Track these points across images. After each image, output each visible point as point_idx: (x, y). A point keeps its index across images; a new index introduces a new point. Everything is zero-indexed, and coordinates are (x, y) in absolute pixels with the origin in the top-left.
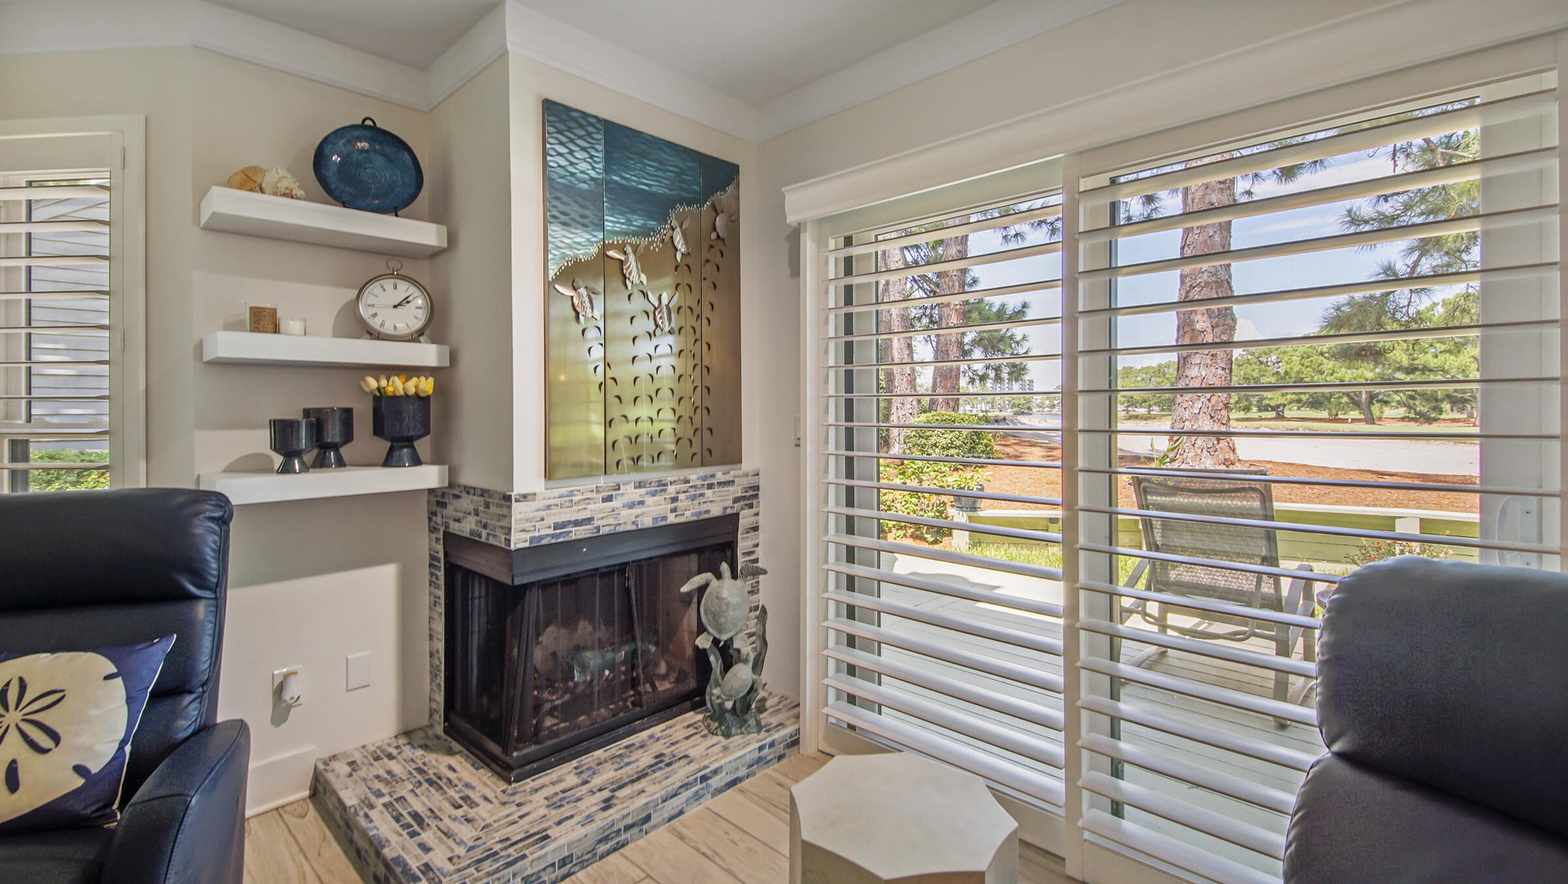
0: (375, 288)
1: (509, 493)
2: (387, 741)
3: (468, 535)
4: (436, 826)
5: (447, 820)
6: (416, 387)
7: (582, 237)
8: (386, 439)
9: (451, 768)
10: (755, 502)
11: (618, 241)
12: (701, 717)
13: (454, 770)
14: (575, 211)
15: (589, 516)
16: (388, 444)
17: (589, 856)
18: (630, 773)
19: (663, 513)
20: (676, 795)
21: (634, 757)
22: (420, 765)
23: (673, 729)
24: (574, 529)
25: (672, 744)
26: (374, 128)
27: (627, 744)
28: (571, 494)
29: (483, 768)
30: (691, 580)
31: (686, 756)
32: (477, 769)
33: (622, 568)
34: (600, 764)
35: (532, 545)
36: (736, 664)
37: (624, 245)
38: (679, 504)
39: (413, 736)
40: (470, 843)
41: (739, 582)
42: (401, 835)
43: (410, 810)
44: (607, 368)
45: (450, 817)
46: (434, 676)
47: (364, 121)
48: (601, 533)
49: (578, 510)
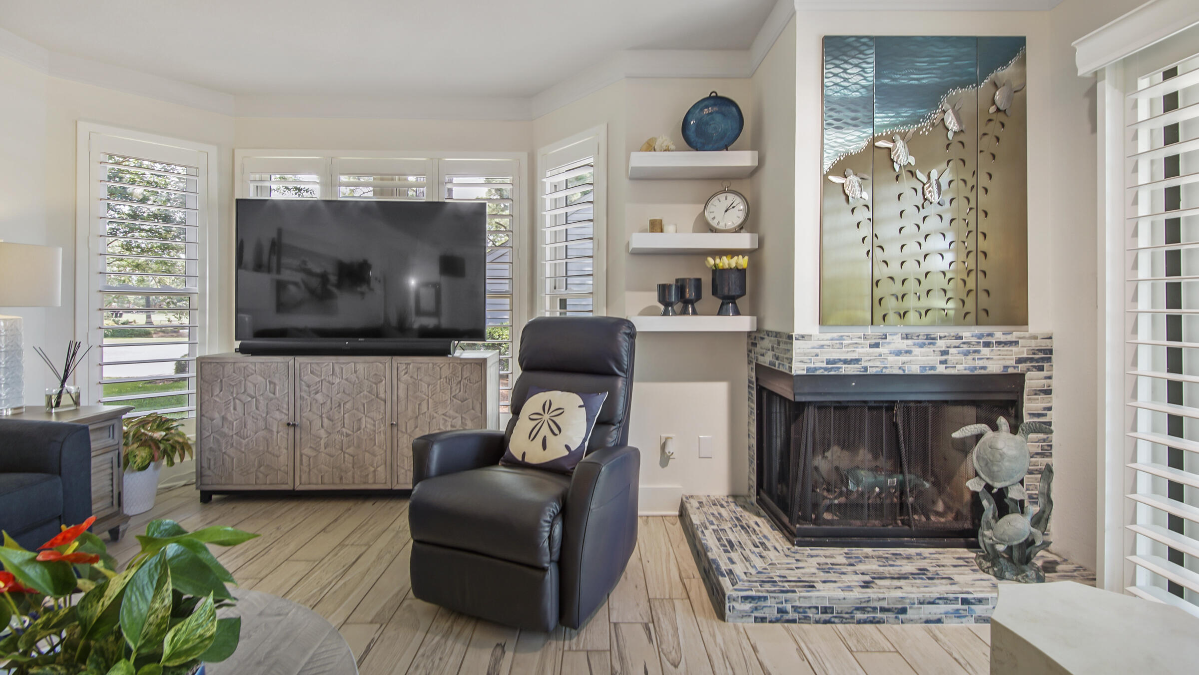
0: (714, 201)
1: (791, 334)
2: (723, 497)
3: (767, 365)
4: (741, 552)
5: (747, 551)
6: (736, 263)
7: (853, 135)
8: (719, 297)
9: (757, 523)
10: (1046, 365)
11: (887, 133)
12: (974, 555)
13: (758, 525)
14: (847, 116)
15: (857, 358)
16: (721, 301)
17: (847, 616)
18: (892, 572)
19: (932, 364)
20: (933, 603)
21: (898, 562)
22: (738, 516)
23: (942, 556)
24: (844, 366)
25: (939, 566)
26: (717, 97)
27: (895, 552)
28: (841, 338)
29: (777, 530)
30: (964, 428)
31: (950, 578)
32: (773, 530)
33: (890, 406)
34: (867, 557)
35: (808, 374)
36: (1013, 513)
37: (893, 134)
38: (949, 357)
39: (738, 499)
40: (760, 570)
41: (1018, 437)
42: (719, 549)
43: (727, 538)
44: (875, 238)
45: (750, 550)
46: (751, 462)
47: (711, 94)
48: (868, 373)
49: (848, 352)
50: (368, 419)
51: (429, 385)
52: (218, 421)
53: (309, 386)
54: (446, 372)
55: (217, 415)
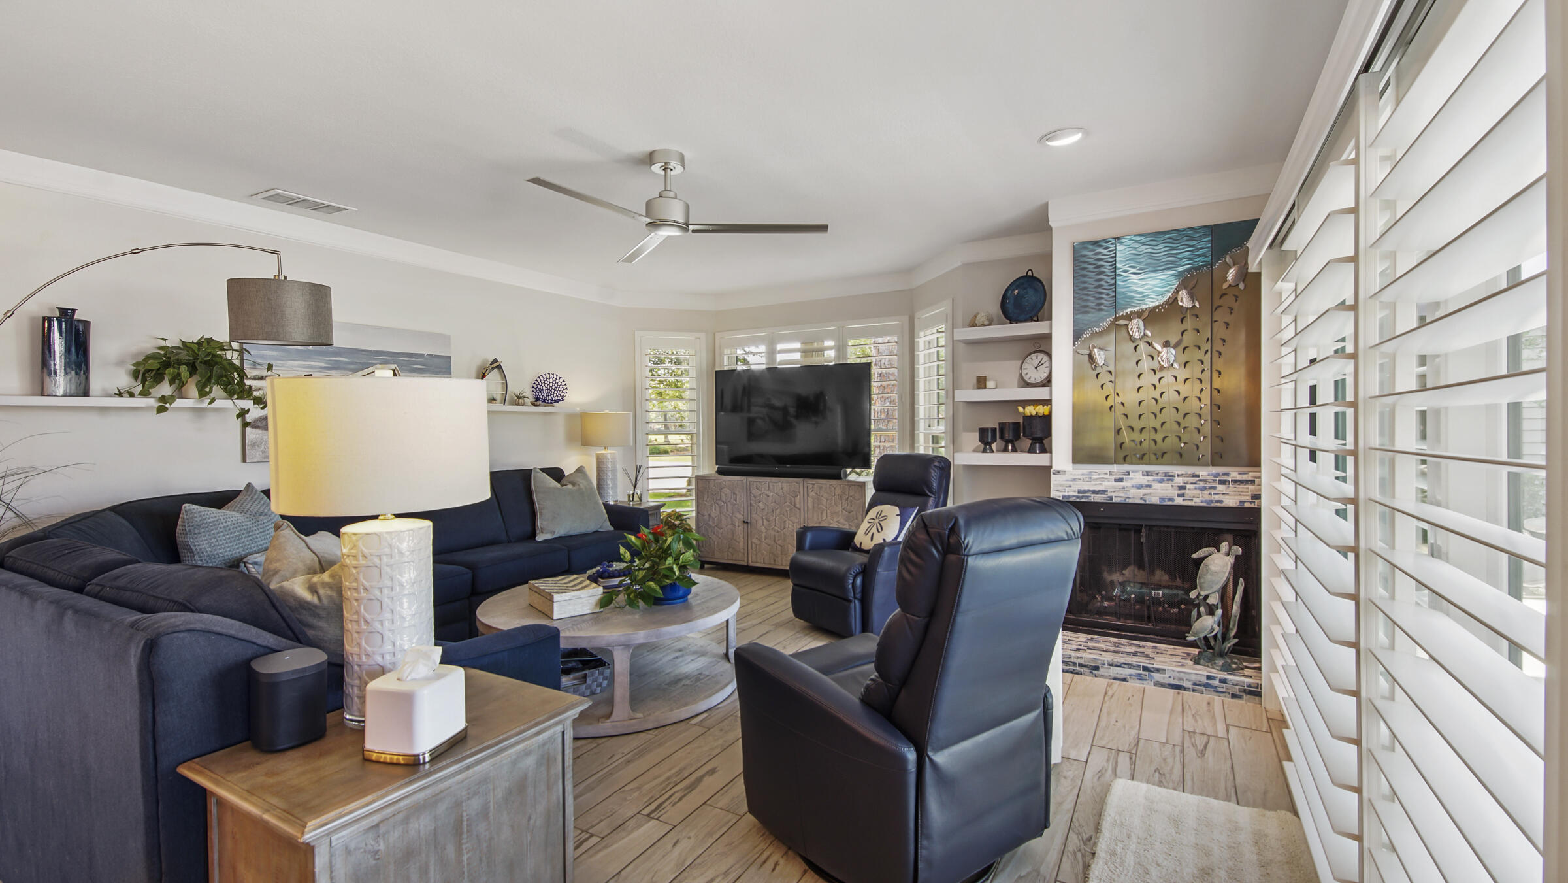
0: (1027, 360)
1: (1050, 469)
8: (1030, 438)
11: (1126, 313)
15: (1104, 489)
16: (1029, 441)
19: (1170, 496)
20: (1120, 666)
24: (1092, 495)
26: (1032, 276)
28: (1090, 473)
30: (1200, 550)
33: (1137, 528)
37: (1131, 313)
38: (1186, 492)
41: (1228, 558)
44: (1116, 396)
47: (1027, 273)
48: (1114, 501)
49: (1096, 484)
50: (790, 522)
51: (827, 500)
52: (706, 517)
53: (755, 497)
54: (838, 491)
55: (706, 513)
